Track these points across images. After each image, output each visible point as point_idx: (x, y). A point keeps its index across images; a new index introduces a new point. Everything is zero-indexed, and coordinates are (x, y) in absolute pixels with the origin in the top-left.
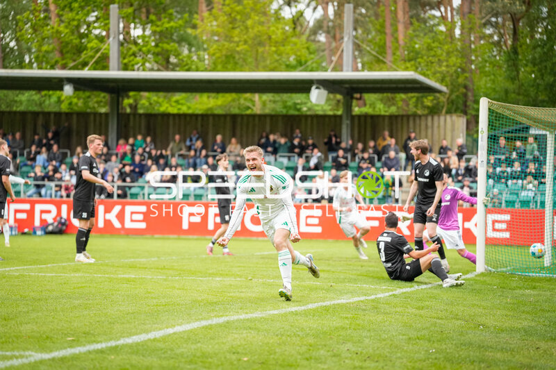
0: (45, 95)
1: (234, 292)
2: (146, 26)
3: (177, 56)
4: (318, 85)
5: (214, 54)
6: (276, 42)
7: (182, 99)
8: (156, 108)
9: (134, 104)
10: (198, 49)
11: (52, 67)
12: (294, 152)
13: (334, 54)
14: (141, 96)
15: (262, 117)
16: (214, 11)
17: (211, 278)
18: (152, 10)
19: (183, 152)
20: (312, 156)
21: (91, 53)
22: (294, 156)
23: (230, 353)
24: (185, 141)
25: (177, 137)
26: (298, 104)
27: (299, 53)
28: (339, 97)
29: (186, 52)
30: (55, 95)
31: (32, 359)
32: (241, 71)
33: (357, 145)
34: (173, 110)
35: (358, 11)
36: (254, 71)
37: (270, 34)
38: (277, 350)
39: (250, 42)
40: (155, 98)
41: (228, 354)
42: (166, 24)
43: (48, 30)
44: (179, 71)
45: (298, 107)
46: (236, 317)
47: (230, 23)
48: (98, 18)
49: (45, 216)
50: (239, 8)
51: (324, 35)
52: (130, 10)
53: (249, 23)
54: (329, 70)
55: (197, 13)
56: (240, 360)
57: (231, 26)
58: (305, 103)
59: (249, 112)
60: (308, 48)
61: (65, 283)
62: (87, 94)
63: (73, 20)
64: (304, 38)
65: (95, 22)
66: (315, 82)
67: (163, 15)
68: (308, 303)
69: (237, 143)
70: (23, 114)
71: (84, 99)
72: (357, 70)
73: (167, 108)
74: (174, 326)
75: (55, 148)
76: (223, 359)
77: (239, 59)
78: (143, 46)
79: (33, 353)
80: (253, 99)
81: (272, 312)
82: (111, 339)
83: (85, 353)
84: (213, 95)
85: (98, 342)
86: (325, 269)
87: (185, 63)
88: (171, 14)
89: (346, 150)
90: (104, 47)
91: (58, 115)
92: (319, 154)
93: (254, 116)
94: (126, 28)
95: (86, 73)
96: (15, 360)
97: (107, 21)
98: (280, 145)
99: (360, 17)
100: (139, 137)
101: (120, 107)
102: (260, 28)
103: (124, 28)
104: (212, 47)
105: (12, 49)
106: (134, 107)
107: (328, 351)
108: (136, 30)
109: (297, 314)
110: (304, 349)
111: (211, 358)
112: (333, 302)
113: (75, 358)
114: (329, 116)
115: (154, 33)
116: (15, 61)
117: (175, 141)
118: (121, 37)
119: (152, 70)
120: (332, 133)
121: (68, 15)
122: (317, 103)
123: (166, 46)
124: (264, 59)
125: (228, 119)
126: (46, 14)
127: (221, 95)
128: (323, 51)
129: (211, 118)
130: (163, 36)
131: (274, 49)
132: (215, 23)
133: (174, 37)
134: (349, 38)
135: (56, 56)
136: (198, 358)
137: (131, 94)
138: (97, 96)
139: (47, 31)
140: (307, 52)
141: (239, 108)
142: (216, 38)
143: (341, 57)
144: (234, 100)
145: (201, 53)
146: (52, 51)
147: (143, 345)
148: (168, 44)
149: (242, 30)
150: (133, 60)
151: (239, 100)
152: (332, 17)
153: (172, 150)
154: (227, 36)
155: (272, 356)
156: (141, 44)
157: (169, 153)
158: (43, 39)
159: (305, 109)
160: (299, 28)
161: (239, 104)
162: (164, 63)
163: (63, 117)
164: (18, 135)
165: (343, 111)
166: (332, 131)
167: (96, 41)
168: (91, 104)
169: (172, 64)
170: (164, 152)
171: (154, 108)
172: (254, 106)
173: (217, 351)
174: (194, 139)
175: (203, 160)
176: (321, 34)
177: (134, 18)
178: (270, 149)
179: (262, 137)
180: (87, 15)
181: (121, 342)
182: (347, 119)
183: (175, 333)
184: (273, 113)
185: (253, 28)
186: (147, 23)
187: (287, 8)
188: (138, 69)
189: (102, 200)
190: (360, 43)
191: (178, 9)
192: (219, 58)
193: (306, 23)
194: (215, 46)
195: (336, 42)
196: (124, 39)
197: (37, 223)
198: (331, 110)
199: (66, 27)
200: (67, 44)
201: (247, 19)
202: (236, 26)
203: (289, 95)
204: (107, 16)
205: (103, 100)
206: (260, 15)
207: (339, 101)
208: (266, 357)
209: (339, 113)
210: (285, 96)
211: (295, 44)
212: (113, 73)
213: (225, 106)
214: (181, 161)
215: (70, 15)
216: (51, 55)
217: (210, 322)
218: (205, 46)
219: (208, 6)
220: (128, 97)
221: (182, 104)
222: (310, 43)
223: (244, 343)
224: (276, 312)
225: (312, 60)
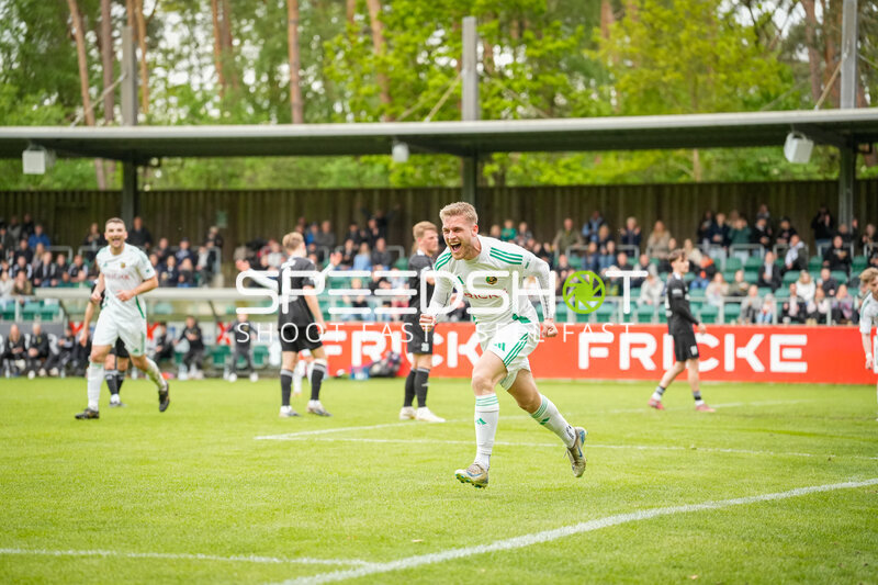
0: (366, 163)
1: (668, 469)
2: (517, 48)
3: (567, 92)
4: (797, 133)
5: (626, 89)
6: (727, 66)
7: (575, 162)
8: (535, 177)
9: (500, 173)
10: (600, 81)
11: (376, 119)
12: (759, 242)
13: (825, 81)
14: (511, 160)
15: (704, 187)
16: (627, 20)
17: (629, 447)
18: (527, 23)
19: (579, 246)
20: (789, 248)
21: (433, 95)
22: (758, 250)
23: (668, 567)
24: (580, 228)
25: (568, 223)
26: (765, 164)
27: (764, 82)
28: (833, 150)
29: (580, 87)
30: (379, 162)
31: (362, 572)
32: (669, 113)
33: (865, 227)
34: (561, 180)
35: (866, 9)
36: (690, 113)
37: (718, 53)
38: (745, 564)
39: (684, 67)
40: (533, 162)
41: (665, 569)
42: (550, 44)
43: (370, 62)
44: (570, 117)
45: (765, 168)
46: (673, 510)
47: (652, 38)
48: (444, 40)
49: (368, 350)
50: (666, 13)
51: (806, 50)
52: (493, 25)
53: (683, 36)
54: (817, 107)
55: (598, 25)
56: (685, 578)
57: (653, 43)
58: (776, 163)
59: (683, 179)
60: (780, 73)
61: (403, 455)
62: (429, 158)
63: (407, 44)
64: (773, 57)
65: (440, 45)
66: (793, 127)
67: (544, 31)
68: (793, 488)
69: (664, 229)
70: (333, 193)
71: (424, 166)
72: (864, 105)
73: (552, 177)
74: (576, 522)
75: (380, 244)
76: (657, 576)
77: (666, 95)
78: (515, 80)
79: (363, 563)
80: (690, 158)
81: (733, 502)
82: (478, 543)
83: (440, 564)
84: (624, 154)
85: (459, 547)
86: (817, 431)
87: (578, 105)
88: (557, 28)
89: (845, 237)
90: (453, 84)
91: (385, 192)
92: (801, 245)
93: (690, 186)
94: (488, 53)
95: (427, 126)
96: (337, 573)
97: (458, 45)
98: (736, 231)
99: (868, 19)
100: (509, 224)
101: (479, 178)
102: (701, 43)
103: (485, 52)
104: (622, 77)
105: (316, 95)
106: (500, 177)
107: (832, 567)
108: (503, 55)
109: (774, 506)
110: (790, 562)
111: (638, 574)
112: (834, 486)
113: (426, 570)
114: (818, 183)
115: (531, 59)
116: (320, 111)
117: (564, 228)
118: (480, 68)
119: (527, 117)
120: (823, 210)
121: (400, 37)
122: (797, 161)
123: (550, 79)
124: (708, 94)
125: (650, 191)
126: (366, 37)
127: (637, 154)
128: (805, 76)
129: (622, 193)
130: (544, 63)
131: (723, 76)
132: (627, 39)
133: (563, 65)
134: (849, 55)
135: (381, 102)
136: (618, 573)
137: (496, 156)
138: (443, 162)
139: (368, 63)
140: (778, 79)
141: (667, 174)
142: (629, 63)
143: (836, 85)
144: (658, 161)
145: (605, 88)
146: (376, 94)
147: (528, 553)
148: (553, 75)
149: (671, 49)
150: (498, 103)
151: (666, 159)
152: (820, 21)
153: (560, 244)
154: (646, 59)
155: (737, 573)
156: (512, 78)
157: (555, 247)
158: (362, 76)
159: (775, 171)
160: (764, 41)
161: (667, 167)
162: (547, 106)
163: (393, 196)
164: (326, 226)
165: (840, 174)
166: (822, 206)
167: (441, 76)
168: (433, 174)
169: (560, 107)
170: (547, 247)
171: (530, 178)
172: (691, 169)
173: (647, 564)
174: (595, 225)
175: (611, 258)
176: (801, 50)
177: (500, 37)
178: (718, 238)
179: (704, 219)
180: (428, 35)
181: (494, 547)
182: (848, 186)
183: (577, 534)
184: (723, 180)
185: (688, 43)
186: (520, 44)
187: (744, 10)
188: (506, 118)
189: (453, 324)
190: (869, 62)
191: (568, 19)
192: (634, 94)
193: (777, 33)
194: (628, 76)
195: (827, 61)
196: (485, 70)
197: (356, 361)
198: (819, 172)
199: (397, 56)
200: (398, 81)
201: (679, 31)
202: (662, 42)
203: (749, 150)
204: (457, 37)
205: (453, 167)
206: (702, 24)
207: (833, 157)
208: (727, 574)
209: (834, 176)
210: (742, 152)
211: (759, 67)
212: (469, 125)
213: (645, 172)
214: (574, 261)
215: (403, 37)
216: (375, 101)
217: (632, 517)
218: (612, 76)
219: (615, 12)
220: (491, 161)
221: (575, 170)
222: (782, 64)
223: (690, 551)
224: (738, 501)
225: (787, 91)
